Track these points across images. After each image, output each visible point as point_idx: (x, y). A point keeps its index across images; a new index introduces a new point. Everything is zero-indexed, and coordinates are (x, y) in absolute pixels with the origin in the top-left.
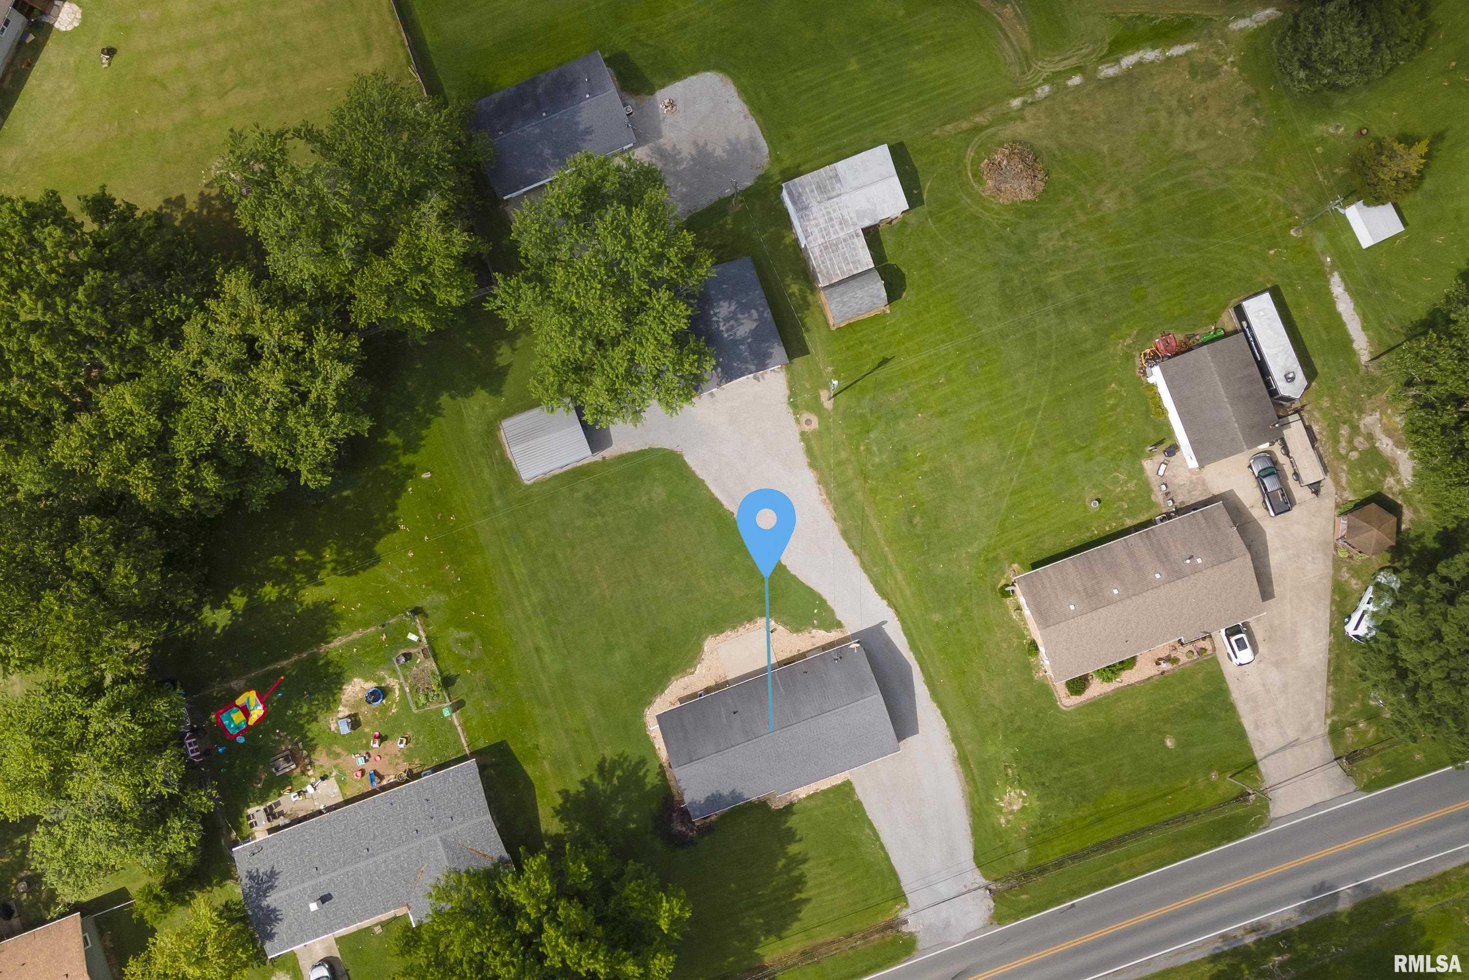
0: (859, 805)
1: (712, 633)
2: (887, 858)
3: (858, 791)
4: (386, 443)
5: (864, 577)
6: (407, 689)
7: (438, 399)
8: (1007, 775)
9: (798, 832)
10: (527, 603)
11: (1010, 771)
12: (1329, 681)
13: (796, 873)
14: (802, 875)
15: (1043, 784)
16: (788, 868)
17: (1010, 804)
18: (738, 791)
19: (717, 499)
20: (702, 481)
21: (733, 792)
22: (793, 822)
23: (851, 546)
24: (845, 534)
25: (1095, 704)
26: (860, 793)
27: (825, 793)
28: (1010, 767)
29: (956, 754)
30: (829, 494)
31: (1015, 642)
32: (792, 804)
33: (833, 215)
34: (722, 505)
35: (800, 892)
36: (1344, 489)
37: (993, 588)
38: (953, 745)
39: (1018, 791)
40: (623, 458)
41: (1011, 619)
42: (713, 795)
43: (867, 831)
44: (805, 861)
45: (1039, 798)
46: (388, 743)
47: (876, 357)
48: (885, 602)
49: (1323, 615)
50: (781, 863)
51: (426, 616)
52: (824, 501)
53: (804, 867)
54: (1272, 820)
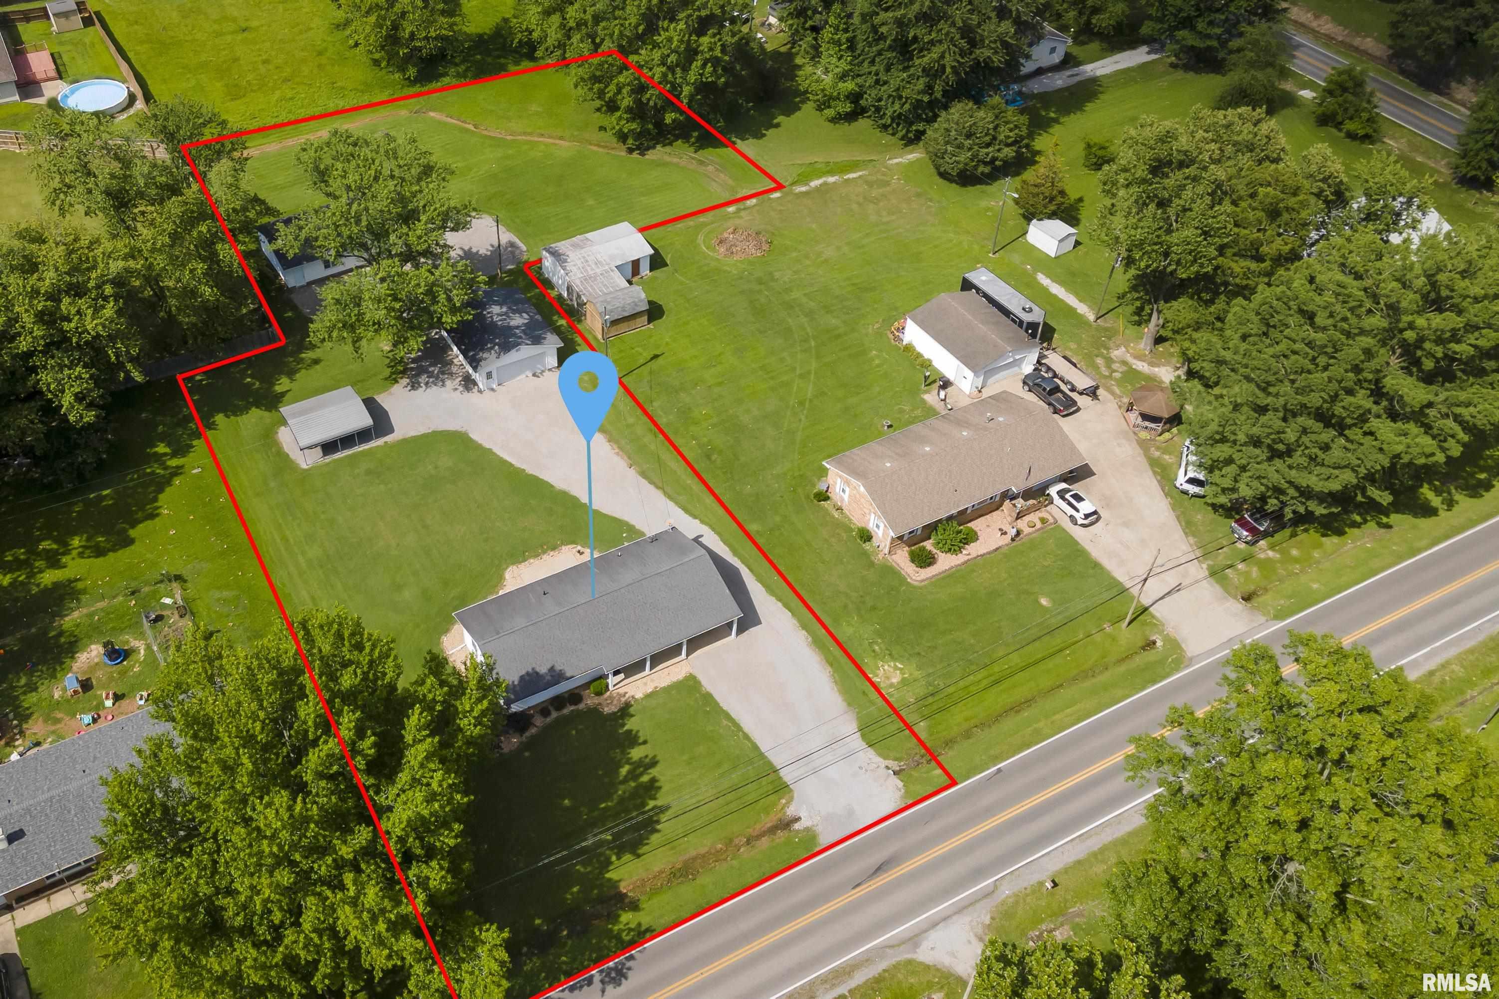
0: (708, 698)
1: (513, 564)
2: (756, 747)
3: (704, 682)
4: (156, 453)
5: (671, 504)
6: (155, 648)
7: (213, 416)
8: (874, 651)
9: (640, 734)
10: (301, 559)
11: (877, 648)
12: (1186, 534)
13: (645, 778)
14: (653, 780)
15: (919, 654)
16: (633, 775)
17: (888, 678)
18: (558, 668)
19: (506, 461)
20: (490, 450)
21: (552, 669)
22: (631, 724)
23: (651, 482)
24: (643, 474)
25: (949, 576)
26: (708, 685)
27: (667, 690)
28: (876, 643)
29: (810, 639)
30: (620, 448)
31: (844, 536)
32: (628, 705)
33: (588, 258)
34: (511, 465)
35: (654, 798)
36: (1120, 397)
37: (807, 497)
38: (804, 632)
39: (892, 664)
40: (405, 441)
41: (833, 517)
42: (528, 674)
43: (725, 722)
44: (654, 763)
45: (919, 668)
46: (124, 703)
47: (647, 355)
48: (697, 521)
49: (1151, 483)
50: (624, 770)
51: (185, 581)
52: (617, 454)
53: (654, 772)
54: (1191, 659)
